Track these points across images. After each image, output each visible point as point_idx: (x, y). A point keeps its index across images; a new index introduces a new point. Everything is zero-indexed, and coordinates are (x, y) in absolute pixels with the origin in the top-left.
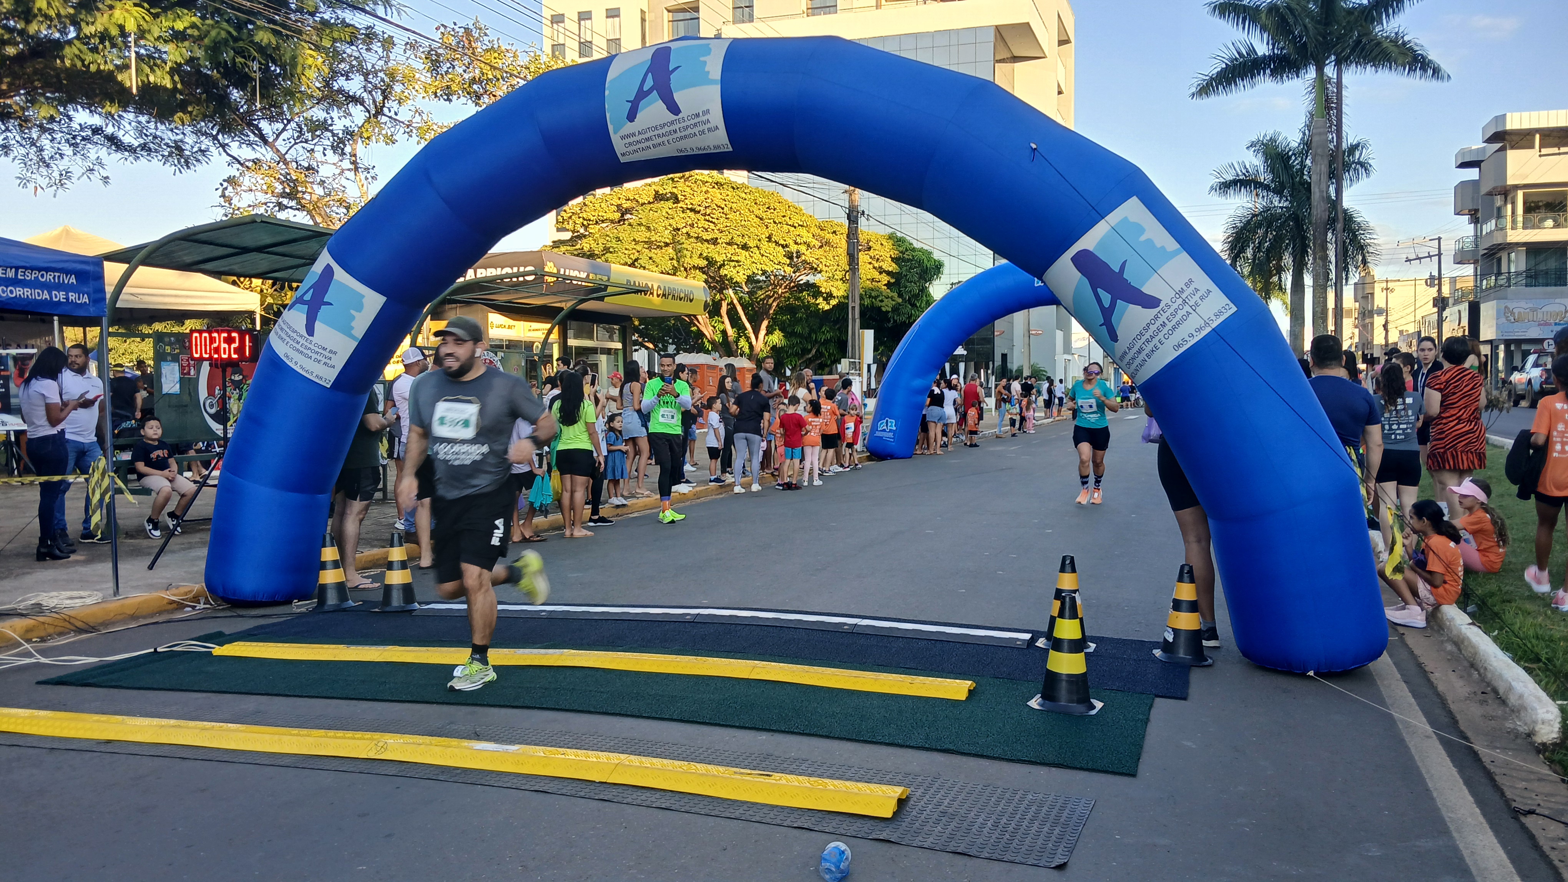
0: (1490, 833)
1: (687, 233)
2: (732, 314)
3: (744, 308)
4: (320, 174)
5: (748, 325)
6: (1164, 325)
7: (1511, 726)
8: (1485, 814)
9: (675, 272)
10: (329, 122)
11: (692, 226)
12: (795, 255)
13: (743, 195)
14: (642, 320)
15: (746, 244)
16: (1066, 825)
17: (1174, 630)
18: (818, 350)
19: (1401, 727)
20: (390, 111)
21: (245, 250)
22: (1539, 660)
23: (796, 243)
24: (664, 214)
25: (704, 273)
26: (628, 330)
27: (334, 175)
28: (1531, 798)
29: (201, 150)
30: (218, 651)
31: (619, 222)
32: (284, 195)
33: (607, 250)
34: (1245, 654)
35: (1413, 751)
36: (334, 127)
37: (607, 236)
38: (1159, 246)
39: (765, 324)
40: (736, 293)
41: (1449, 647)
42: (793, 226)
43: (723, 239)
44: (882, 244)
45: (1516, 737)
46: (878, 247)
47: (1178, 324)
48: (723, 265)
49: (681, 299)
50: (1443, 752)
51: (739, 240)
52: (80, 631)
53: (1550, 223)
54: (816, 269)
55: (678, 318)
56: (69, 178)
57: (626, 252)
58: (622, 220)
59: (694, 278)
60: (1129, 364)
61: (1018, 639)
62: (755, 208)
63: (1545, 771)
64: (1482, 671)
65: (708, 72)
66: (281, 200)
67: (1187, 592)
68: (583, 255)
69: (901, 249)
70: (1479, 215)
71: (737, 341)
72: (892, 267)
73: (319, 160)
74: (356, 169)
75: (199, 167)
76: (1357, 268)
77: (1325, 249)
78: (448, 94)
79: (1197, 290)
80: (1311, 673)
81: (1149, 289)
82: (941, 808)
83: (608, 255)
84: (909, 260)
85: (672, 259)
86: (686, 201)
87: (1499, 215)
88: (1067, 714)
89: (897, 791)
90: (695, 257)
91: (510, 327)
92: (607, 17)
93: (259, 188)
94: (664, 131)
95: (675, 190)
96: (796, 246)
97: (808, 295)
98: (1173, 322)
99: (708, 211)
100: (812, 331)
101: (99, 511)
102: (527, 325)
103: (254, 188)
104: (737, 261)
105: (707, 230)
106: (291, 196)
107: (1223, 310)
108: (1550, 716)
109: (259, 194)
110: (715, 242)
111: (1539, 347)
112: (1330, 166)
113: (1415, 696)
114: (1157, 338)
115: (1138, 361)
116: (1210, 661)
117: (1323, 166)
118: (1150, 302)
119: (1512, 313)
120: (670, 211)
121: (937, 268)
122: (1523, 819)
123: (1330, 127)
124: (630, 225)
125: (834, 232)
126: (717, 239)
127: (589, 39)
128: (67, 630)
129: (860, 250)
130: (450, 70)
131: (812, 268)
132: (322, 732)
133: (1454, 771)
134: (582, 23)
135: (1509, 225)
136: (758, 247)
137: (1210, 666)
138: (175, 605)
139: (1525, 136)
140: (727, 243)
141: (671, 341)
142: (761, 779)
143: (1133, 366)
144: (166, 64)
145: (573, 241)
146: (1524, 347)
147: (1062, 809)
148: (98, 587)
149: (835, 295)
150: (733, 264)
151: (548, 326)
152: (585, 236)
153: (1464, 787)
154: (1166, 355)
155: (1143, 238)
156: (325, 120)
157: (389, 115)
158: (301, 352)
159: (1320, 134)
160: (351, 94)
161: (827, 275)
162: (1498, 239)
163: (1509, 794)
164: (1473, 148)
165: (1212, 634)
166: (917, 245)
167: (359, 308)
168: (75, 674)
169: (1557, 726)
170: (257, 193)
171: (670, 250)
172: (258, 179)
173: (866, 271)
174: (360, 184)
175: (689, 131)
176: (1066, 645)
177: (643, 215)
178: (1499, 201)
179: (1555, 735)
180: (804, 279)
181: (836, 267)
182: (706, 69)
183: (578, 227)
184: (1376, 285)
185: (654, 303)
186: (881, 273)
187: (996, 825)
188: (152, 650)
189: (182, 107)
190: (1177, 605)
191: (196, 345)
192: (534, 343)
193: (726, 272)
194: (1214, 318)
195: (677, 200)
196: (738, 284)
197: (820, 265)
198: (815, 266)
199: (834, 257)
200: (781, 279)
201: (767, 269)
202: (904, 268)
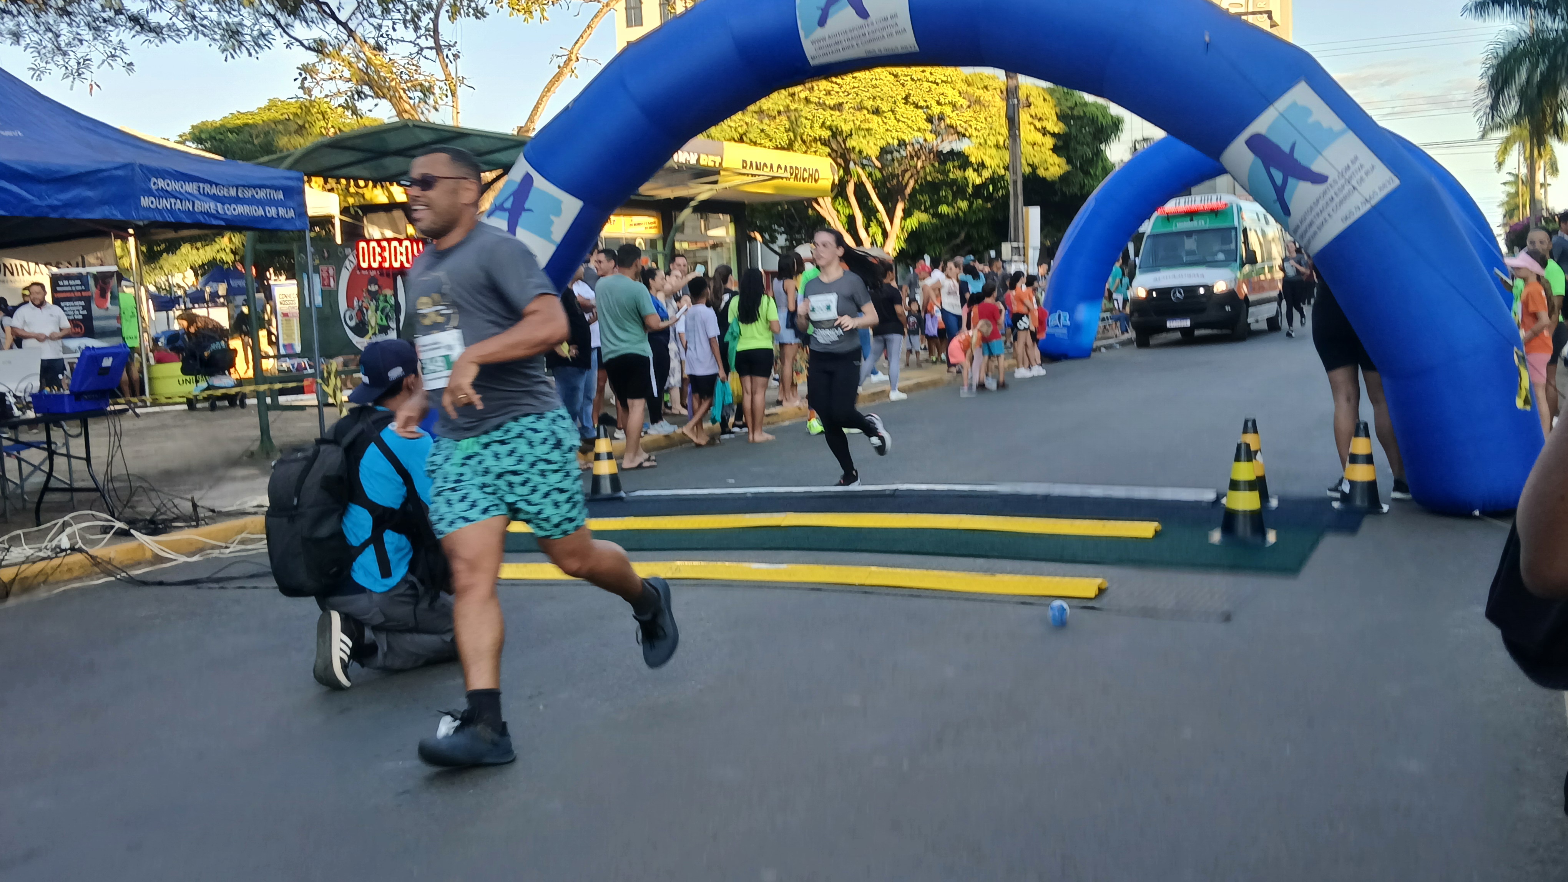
2: (861, 196)
3: (876, 187)
5: (879, 206)
9: (790, 147)
11: (812, 89)
12: (937, 118)
15: (878, 108)
23: (939, 103)
25: (827, 146)
39: (901, 204)
40: (864, 169)
42: (935, 83)
44: (1045, 100)
46: (1040, 103)
48: (851, 135)
51: (869, 104)
54: (964, 135)
59: (815, 152)
69: (1069, 104)
72: (1056, 127)
80: (1477, 512)
84: (1079, 118)
85: (789, 130)
90: (817, 126)
93: (338, 75)
96: (939, 107)
97: (955, 166)
102: (631, 219)
104: (868, 130)
105: (828, 93)
109: (339, 82)
110: (840, 107)
121: (1116, 126)
125: (986, 87)
129: (1020, 108)
131: (958, 133)
136: (892, 111)
140: (854, 108)
141: (781, 230)
149: (988, 165)
150: (862, 133)
161: (978, 140)
171: (784, 121)
172: (337, 66)
173: (1028, 133)
180: (948, 147)
181: (990, 131)
186: (1044, 135)
193: (855, 144)
196: (867, 157)
197: (969, 129)
198: (963, 131)
199: (986, 119)
200: (919, 150)
201: (905, 137)
202: (1074, 128)
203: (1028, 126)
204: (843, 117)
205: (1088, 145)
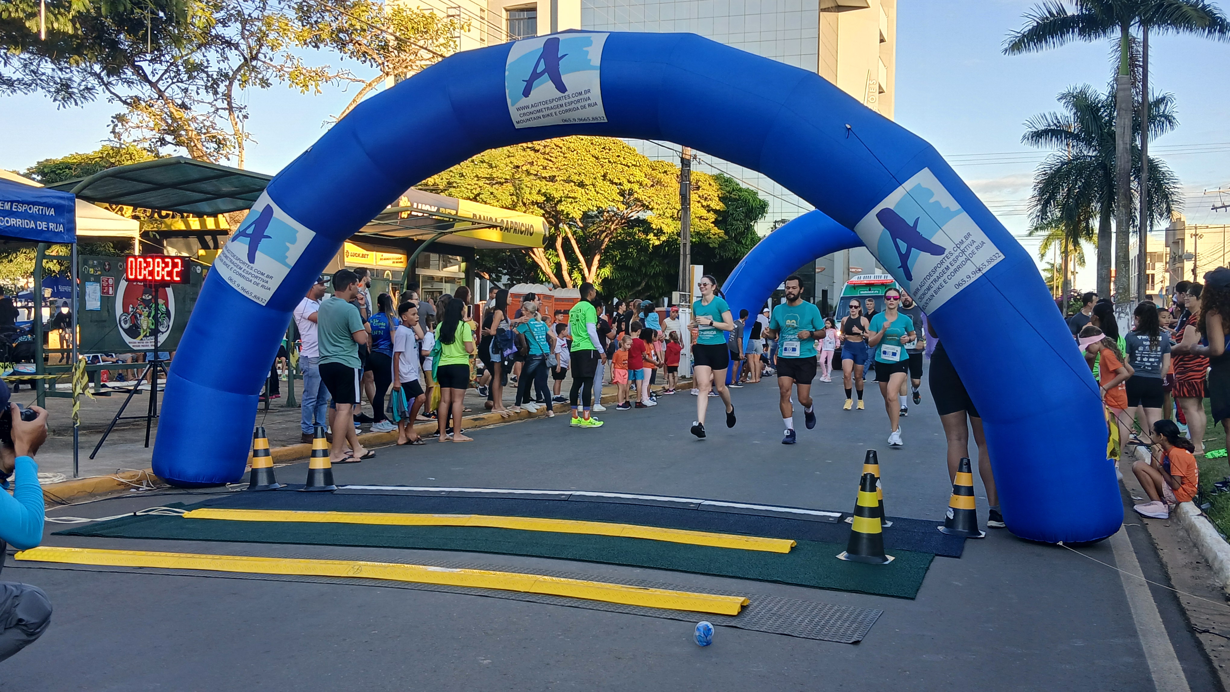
1: (527, 171)
2: (567, 247)
3: (578, 241)
5: (581, 258)
9: (513, 207)
11: (532, 164)
12: (628, 193)
20: (265, 57)
23: (629, 182)
25: (542, 208)
27: (209, 113)
39: (597, 257)
40: (570, 228)
42: (627, 166)
43: (561, 176)
44: (710, 184)
46: (707, 187)
48: (561, 201)
49: (522, 233)
51: (575, 178)
54: (648, 207)
55: (515, 250)
57: (469, 187)
59: (532, 212)
62: (591, 148)
66: (165, 136)
69: (728, 189)
71: (571, 273)
72: (719, 206)
73: (196, 99)
74: (230, 109)
78: (317, 42)
83: (451, 190)
84: (736, 200)
85: (512, 195)
91: (364, 256)
93: (144, 124)
96: (629, 184)
97: (640, 231)
99: (547, 150)
100: (642, 265)
102: (380, 254)
103: (140, 125)
104: (574, 198)
105: (545, 168)
106: (173, 132)
109: (145, 130)
110: (553, 179)
117: (1128, 120)
121: (762, 208)
125: (667, 173)
126: (555, 176)
129: (691, 190)
130: (319, 20)
131: (643, 205)
136: (593, 185)
140: (564, 181)
141: (505, 272)
149: (665, 231)
150: (570, 200)
157: (263, 59)
159: (1126, 89)
161: (658, 212)
166: (744, 186)
171: (509, 187)
172: (145, 117)
173: (696, 209)
174: (234, 123)
180: (635, 215)
181: (666, 206)
184: (1185, 231)
186: (709, 211)
189: (78, 50)
192: (385, 271)
193: (563, 208)
196: (573, 219)
197: (652, 203)
198: (647, 204)
199: (665, 195)
200: (613, 216)
201: (602, 206)
202: (731, 207)
203: (697, 204)
204: (555, 187)
205: (741, 222)
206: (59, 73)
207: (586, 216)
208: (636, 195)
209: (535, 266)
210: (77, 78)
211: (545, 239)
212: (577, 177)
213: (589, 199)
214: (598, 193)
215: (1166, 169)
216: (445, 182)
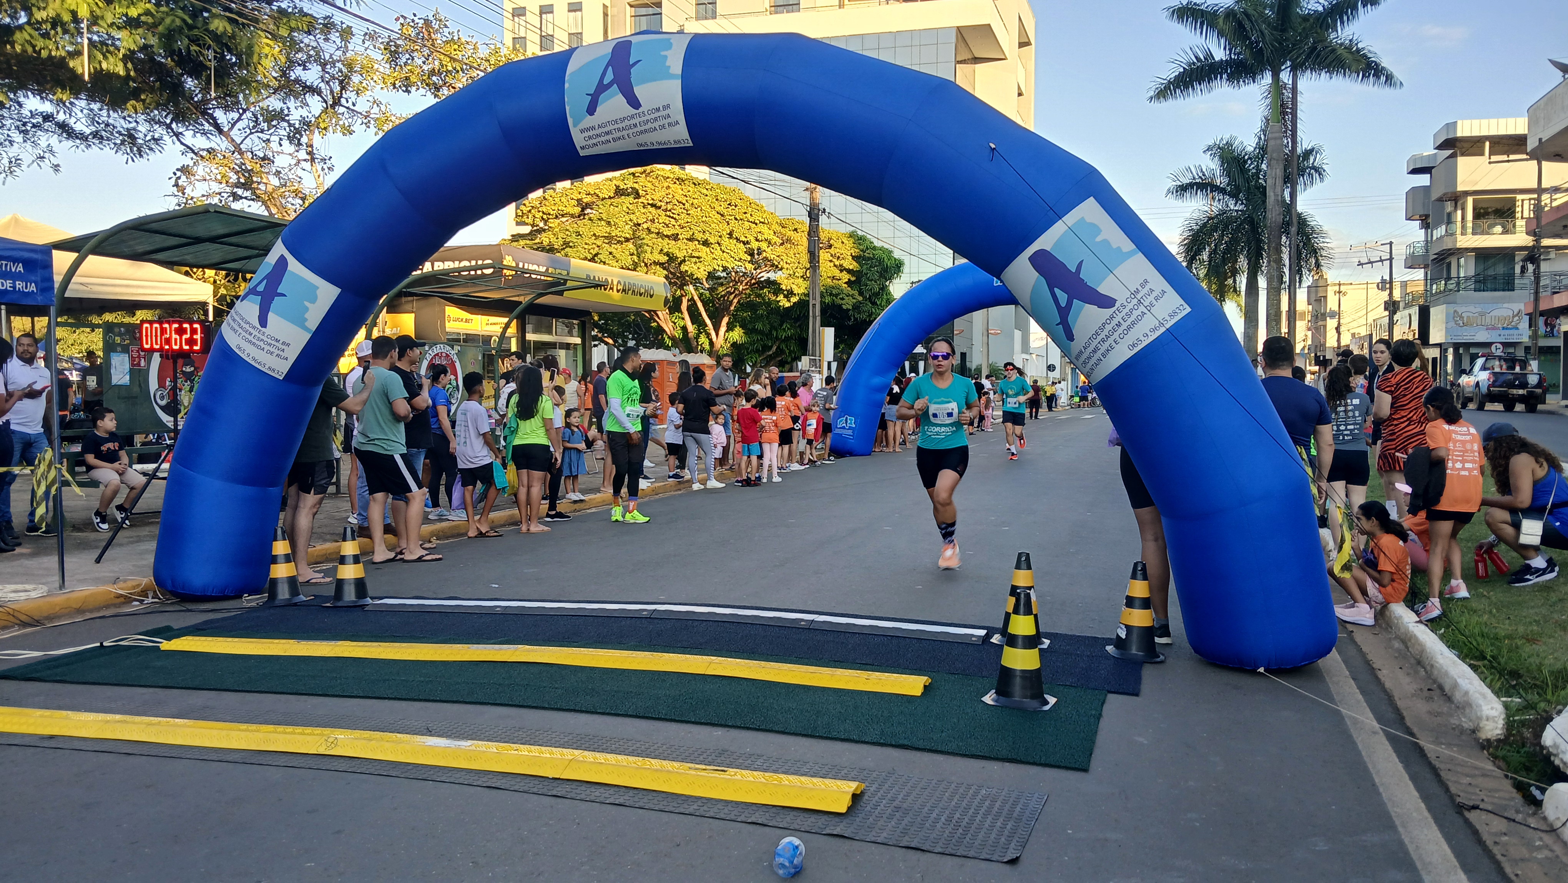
0: (1435, 828)
1: (648, 228)
2: (693, 311)
3: (705, 304)
4: (276, 164)
5: (708, 321)
6: (1119, 325)
7: (1457, 722)
8: (1429, 809)
9: (635, 267)
10: (286, 112)
11: (653, 221)
12: (756, 252)
13: (705, 191)
14: (602, 315)
15: (707, 240)
16: (1019, 820)
17: (1127, 626)
18: (778, 347)
19: (1348, 723)
20: (347, 102)
21: (198, 240)
22: (1484, 658)
23: (757, 240)
24: (625, 209)
25: (664, 269)
26: (587, 326)
27: (290, 165)
28: (1476, 794)
29: (154, 139)
30: (166, 645)
31: (579, 216)
32: (238, 185)
33: (566, 244)
34: (1196, 652)
35: (1360, 747)
36: (291, 117)
37: (567, 230)
38: (1114, 246)
39: (725, 320)
40: (696, 289)
41: (1397, 644)
42: (754, 223)
43: (684, 234)
44: (843, 243)
45: (1461, 733)
46: (839, 245)
47: (1133, 323)
48: (684, 261)
49: (641, 295)
50: (1390, 748)
51: (699, 236)
52: (25, 625)
53: (1498, 229)
54: (777, 267)
55: (638, 313)
56: (19, 165)
57: (586, 247)
58: (582, 215)
59: (655, 273)
60: (1085, 363)
61: (973, 636)
63: (1489, 766)
64: (1428, 668)
65: (669, 67)
66: (235, 190)
67: (1139, 589)
68: (541, 249)
69: (861, 247)
70: (1430, 220)
71: (697, 337)
72: (853, 265)
73: (275, 150)
74: (313, 160)
75: (152, 156)
76: (1310, 271)
77: (1279, 252)
78: (407, 86)
79: (1152, 290)
80: (1261, 670)
81: (1103, 289)
82: (895, 804)
83: (568, 249)
84: (869, 258)
85: (632, 254)
86: (647, 196)
87: (1449, 221)
88: (1021, 710)
89: (852, 787)
90: (656, 252)
91: (467, 321)
92: (569, 11)
93: (213, 177)
94: (624, 125)
95: (636, 186)
96: (757, 243)
97: (769, 292)
98: (1129, 322)
99: (669, 207)
100: (773, 328)
101: (44, 504)
102: (485, 318)
103: (208, 178)
104: (698, 258)
106: (246, 186)
107: (1177, 311)
108: (1494, 713)
109: (213, 184)
110: (675, 237)
111: (1486, 351)
112: (1285, 171)
113: (1363, 692)
114: (1113, 338)
115: (1093, 361)
116: (1162, 657)
117: (1278, 170)
118: (1106, 302)
119: (1461, 317)
120: (630, 207)
121: (898, 267)
122: (1467, 814)
123: (1286, 132)
124: (590, 219)
125: (796, 230)
126: (678, 234)
127: (551, 33)
128: (11, 624)
129: (821, 248)
130: (409, 62)
132: (271, 728)
133: (1400, 766)
134: (544, 16)
135: (1459, 231)
137: (1162, 662)
138: (122, 600)
139: (1475, 143)
140: (687, 239)
141: (630, 336)
142: (716, 774)
143: (1089, 366)
144: (119, 51)
145: (532, 235)
146: (1473, 350)
147: (1015, 803)
148: (44, 581)
149: (795, 292)
150: (694, 260)
151: (506, 320)
152: (544, 230)
153: (1410, 783)
154: (1120, 355)
155: (1099, 239)
156: (282, 110)
157: (347, 105)
158: (254, 344)
159: (1275, 139)
160: (308, 84)
161: (788, 272)
162: (1448, 244)
163: (1453, 789)
164: (1425, 154)
165: (1164, 631)
166: (877, 243)
167: (313, 300)
168: (19, 668)
169: (1501, 723)
170: (211, 183)
172: (212, 169)
173: (827, 268)
174: (316, 175)
175: (649, 125)
176: (1020, 642)
177: (604, 210)
178: (1449, 207)
179: (1499, 732)
180: (765, 276)
181: (797, 265)
182: (667, 64)
183: (538, 221)
184: (1329, 288)
185: (615, 297)
186: (841, 271)
187: (949, 820)
188: (99, 644)
189: (135, 94)
190: (1130, 602)
191: (147, 336)
192: (492, 337)
194: (1168, 318)
195: (637, 196)
196: (698, 280)
197: (781, 263)
198: (776, 263)
199: (794, 254)
200: (743, 276)
201: (728, 265)
202: (865, 267)
203: (828, 263)
204: (678, 246)
205: (876, 282)
206: (122, 121)
207: (711, 276)
208: (764, 254)
209: (660, 330)
210: (143, 128)
211: (666, 301)
212: (701, 235)
213: (714, 259)
214: (723, 252)
215: (1315, 223)
216: (561, 242)
